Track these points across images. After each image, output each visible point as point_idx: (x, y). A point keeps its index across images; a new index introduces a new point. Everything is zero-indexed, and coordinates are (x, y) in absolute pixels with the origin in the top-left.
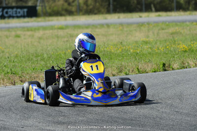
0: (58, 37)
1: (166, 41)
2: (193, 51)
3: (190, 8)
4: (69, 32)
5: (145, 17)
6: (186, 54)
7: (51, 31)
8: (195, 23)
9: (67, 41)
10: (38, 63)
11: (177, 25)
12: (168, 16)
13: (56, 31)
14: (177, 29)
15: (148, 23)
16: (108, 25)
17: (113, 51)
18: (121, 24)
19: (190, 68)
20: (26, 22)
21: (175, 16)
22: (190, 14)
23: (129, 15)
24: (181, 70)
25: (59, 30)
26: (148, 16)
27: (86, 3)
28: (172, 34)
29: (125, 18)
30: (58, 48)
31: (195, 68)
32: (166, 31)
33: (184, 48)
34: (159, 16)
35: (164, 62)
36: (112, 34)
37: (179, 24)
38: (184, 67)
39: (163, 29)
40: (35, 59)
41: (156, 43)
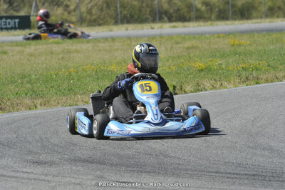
0: (52, 53)
1: (179, 57)
2: (210, 70)
3: (213, 17)
4: (66, 48)
5: (158, 28)
6: (202, 74)
7: (45, 46)
8: (216, 36)
9: (63, 58)
10: (22, 87)
11: (194, 38)
12: (185, 27)
13: (50, 46)
14: (194, 42)
15: (161, 36)
16: (113, 39)
17: (115, 70)
18: (129, 38)
19: (206, 90)
20: (15, 35)
21: (194, 27)
22: (211, 25)
23: (139, 26)
24: (195, 94)
25: (55, 45)
26: (161, 27)
27: (89, 12)
28: (187, 48)
29: (134, 29)
30: (50, 67)
31: (211, 91)
32: (181, 45)
33: (200, 66)
34: (175, 27)
35: (175, 84)
36: (118, 49)
37: (197, 36)
38: (199, 90)
39: (177, 43)
40: (19, 81)
41: (168, 60)
